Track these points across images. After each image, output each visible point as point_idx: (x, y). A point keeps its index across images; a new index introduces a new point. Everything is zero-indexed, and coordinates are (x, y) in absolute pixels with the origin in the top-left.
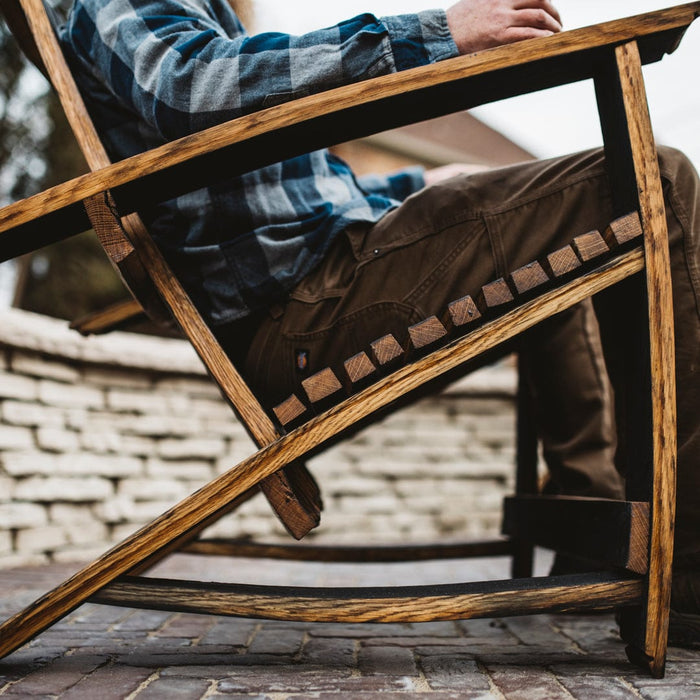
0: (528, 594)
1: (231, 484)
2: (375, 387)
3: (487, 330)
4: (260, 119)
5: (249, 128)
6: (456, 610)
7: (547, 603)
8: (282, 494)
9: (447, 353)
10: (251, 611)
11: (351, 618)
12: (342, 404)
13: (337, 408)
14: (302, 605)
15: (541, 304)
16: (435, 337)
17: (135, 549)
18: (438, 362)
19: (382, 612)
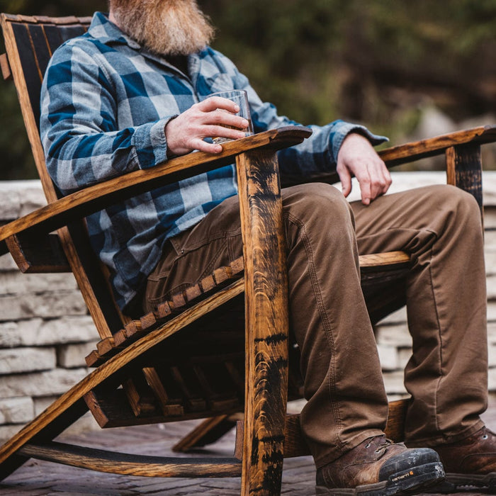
0: (196, 466)
1: (70, 396)
2: (128, 349)
3: (175, 321)
4: (75, 197)
5: (71, 202)
6: (165, 472)
7: (204, 472)
8: (93, 404)
9: (158, 332)
10: (81, 464)
11: (121, 472)
12: (114, 357)
13: (112, 359)
14: (101, 463)
15: (200, 307)
16: (151, 323)
17: (32, 428)
18: (155, 337)
19: (134, 470)
